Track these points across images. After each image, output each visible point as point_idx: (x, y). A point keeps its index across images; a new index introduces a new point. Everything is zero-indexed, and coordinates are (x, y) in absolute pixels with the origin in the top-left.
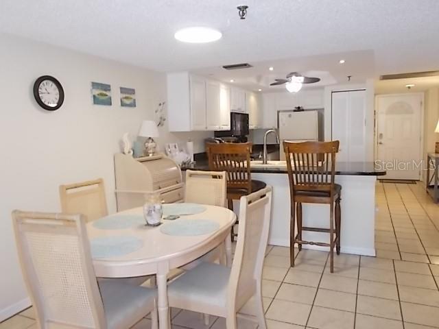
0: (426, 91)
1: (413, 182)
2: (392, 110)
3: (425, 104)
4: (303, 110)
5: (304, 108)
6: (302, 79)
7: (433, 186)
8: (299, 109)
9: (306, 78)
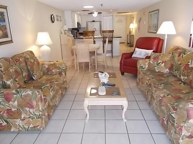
0: (127, 16)
1: (123, 43)
2: (118, 22)
3: (126, 20)
4: (95, 22)
5: (95, 21)
6: (97, 13)
7: (129, 43)
8: (94, 21)
9: (98, 13)
